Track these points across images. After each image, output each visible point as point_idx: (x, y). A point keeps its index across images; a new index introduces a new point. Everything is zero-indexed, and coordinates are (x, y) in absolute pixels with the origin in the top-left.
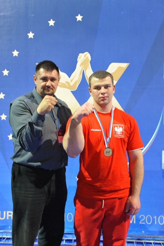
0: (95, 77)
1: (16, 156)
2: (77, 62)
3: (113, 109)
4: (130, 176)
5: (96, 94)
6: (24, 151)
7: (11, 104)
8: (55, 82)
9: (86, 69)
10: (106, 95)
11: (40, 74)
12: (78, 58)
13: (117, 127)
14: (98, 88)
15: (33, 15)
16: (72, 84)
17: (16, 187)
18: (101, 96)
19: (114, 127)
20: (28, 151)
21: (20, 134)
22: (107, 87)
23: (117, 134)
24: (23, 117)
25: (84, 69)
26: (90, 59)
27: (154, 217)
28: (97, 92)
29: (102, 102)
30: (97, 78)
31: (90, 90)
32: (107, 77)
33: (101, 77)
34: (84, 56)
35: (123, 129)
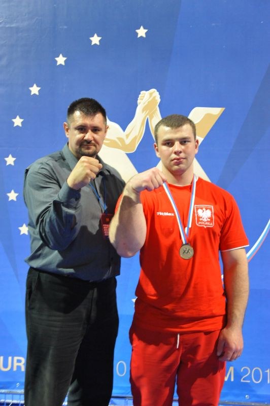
0: (164, 125)
1: (34, 257)
2: (136, 105)
3: (196, 180)
4: (226, 294)
5: (167, 153)
6: (47, 249)
7: (27, 171)
8: (100, 133)
9: (152, 117)
10: (182, 155)
11: (74, 121)
12: (139, 98)
13: (202, 209)
14: (169, 143)
15: (65, 27)
16: (128, 141)
17: (33, 309)
18: (174, 156)
19: (197, 209)
20: (54, 248)
21: (40, 220)
22: (185, 142)
23: (202, 221)
24: (47, 191)
25: (148, 116)
26: (159, 100)
28: (168, 150)
29: (176, 167)
30: (168, 126)
31: (156, 148)
32: (184, 125)
33: (175, 125)
34: (149, 96)
35: (212, 213)
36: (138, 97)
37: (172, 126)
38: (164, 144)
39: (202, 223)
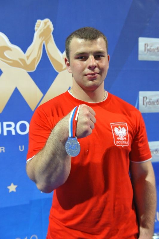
0: (77, 37)
2: (33, 32)
9: (47, 42)
10: (97, 70)
12: (36, 26)
13: (117, 127)
14: (83, 57)
16: (28, 62)
18: (87, 71)
19: (114, 127)
22: (99, 56)
25: (44, 42)
26: (52, 29)
28: (81, 64)
29: (90, 83)
31: (68, 62)
32: (98, 37)
33: (90, 37)
34: (44, 25)
35: (127, 132)
37: (86, 38)
38: (77, 58)
39: (119, 142)
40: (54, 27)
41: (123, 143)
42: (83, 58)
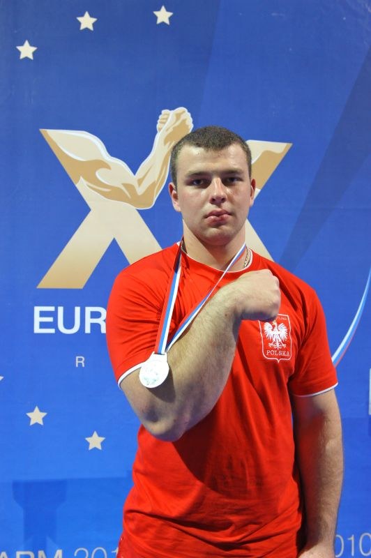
0: (192, 144)
5: (196, 200)
10: (226, 206)
12: (159, 121)
14: (200, 180)
18: (210, 207)
22: (232, 179)
26: (191, 126)
27: (349, 539)
28: (197, 195)
29: (213, 231)
30: (199, 145)
31: (174, 192)
32: (230, 144)
33: (213, 143)
35: (288, 332)
36: (158, 119)
37: (207, 146)
38: (190, 183)
39: (272, 353)
40: (194, 122)
41: (280, 354)
42: (202, 183)
